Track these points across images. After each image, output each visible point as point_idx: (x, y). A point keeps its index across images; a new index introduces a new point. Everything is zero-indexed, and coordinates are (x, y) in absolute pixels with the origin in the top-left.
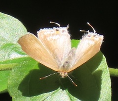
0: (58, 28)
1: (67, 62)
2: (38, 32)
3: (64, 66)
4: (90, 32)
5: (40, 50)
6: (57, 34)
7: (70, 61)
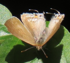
0: (37, 14)
1: (41, 38)
2: (21, 15)
3: (39, 41)
4: (56, 14)
5: (21, 30)
6: (35, 18)
7: (44, 37)
